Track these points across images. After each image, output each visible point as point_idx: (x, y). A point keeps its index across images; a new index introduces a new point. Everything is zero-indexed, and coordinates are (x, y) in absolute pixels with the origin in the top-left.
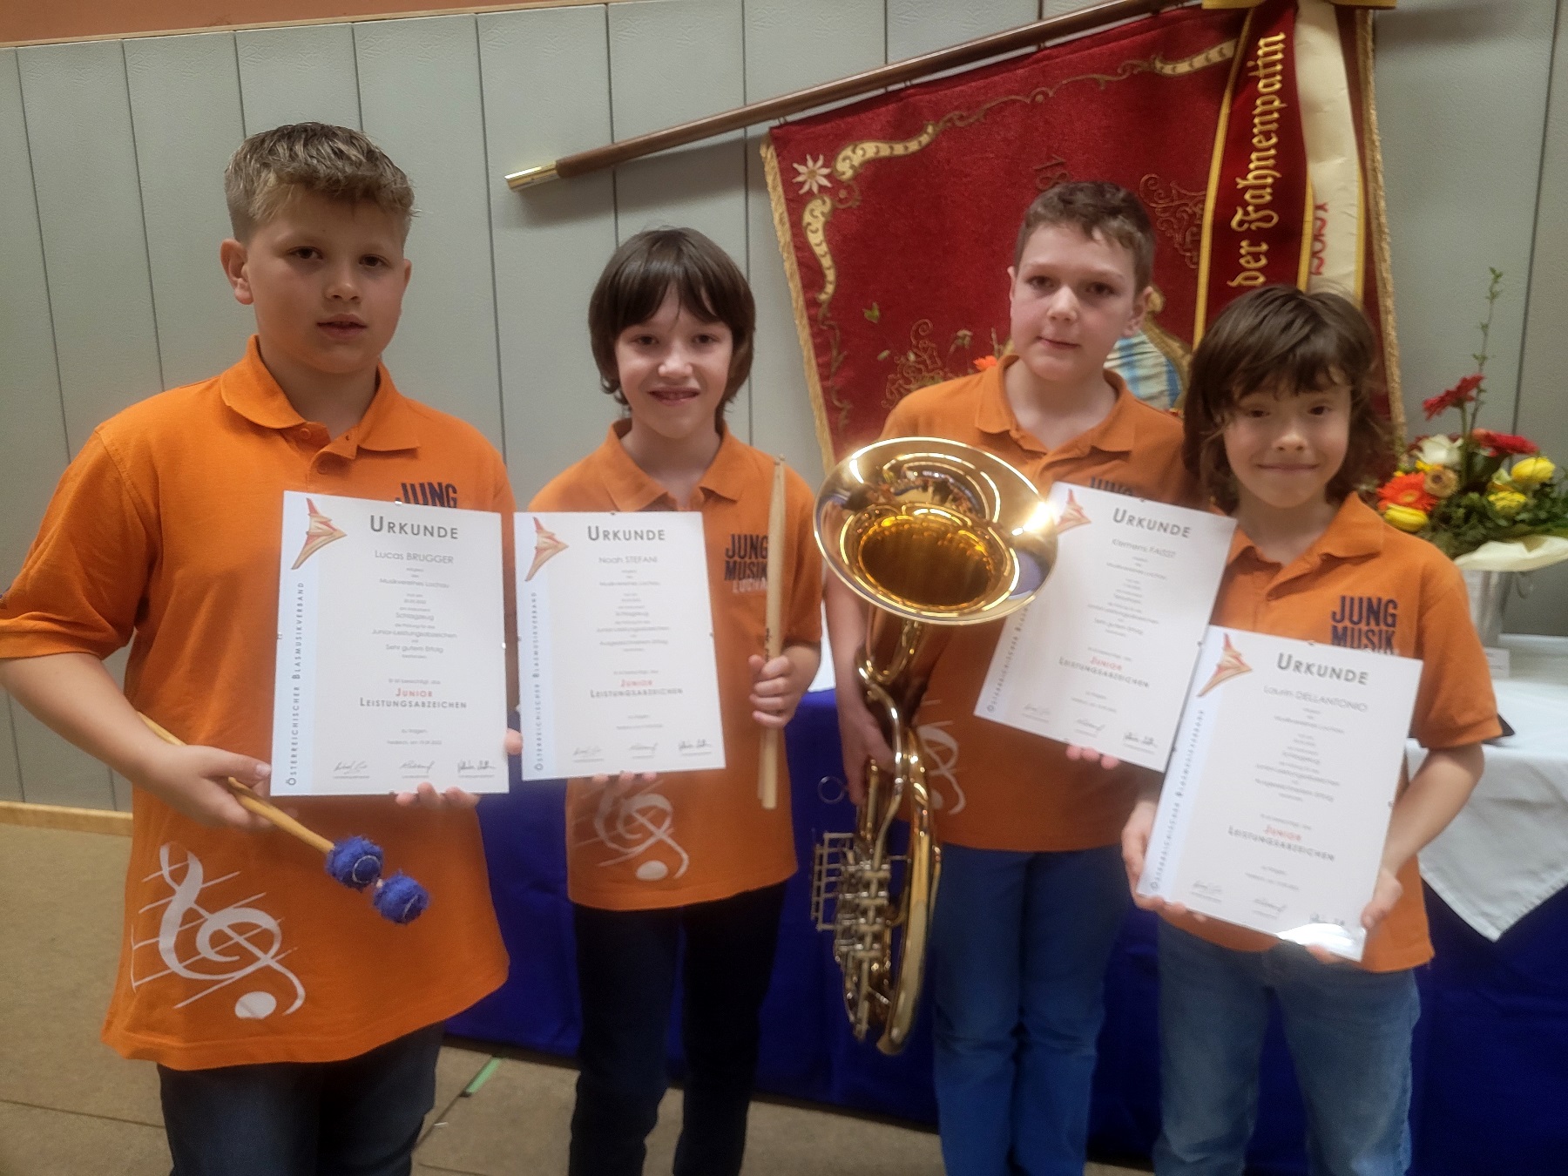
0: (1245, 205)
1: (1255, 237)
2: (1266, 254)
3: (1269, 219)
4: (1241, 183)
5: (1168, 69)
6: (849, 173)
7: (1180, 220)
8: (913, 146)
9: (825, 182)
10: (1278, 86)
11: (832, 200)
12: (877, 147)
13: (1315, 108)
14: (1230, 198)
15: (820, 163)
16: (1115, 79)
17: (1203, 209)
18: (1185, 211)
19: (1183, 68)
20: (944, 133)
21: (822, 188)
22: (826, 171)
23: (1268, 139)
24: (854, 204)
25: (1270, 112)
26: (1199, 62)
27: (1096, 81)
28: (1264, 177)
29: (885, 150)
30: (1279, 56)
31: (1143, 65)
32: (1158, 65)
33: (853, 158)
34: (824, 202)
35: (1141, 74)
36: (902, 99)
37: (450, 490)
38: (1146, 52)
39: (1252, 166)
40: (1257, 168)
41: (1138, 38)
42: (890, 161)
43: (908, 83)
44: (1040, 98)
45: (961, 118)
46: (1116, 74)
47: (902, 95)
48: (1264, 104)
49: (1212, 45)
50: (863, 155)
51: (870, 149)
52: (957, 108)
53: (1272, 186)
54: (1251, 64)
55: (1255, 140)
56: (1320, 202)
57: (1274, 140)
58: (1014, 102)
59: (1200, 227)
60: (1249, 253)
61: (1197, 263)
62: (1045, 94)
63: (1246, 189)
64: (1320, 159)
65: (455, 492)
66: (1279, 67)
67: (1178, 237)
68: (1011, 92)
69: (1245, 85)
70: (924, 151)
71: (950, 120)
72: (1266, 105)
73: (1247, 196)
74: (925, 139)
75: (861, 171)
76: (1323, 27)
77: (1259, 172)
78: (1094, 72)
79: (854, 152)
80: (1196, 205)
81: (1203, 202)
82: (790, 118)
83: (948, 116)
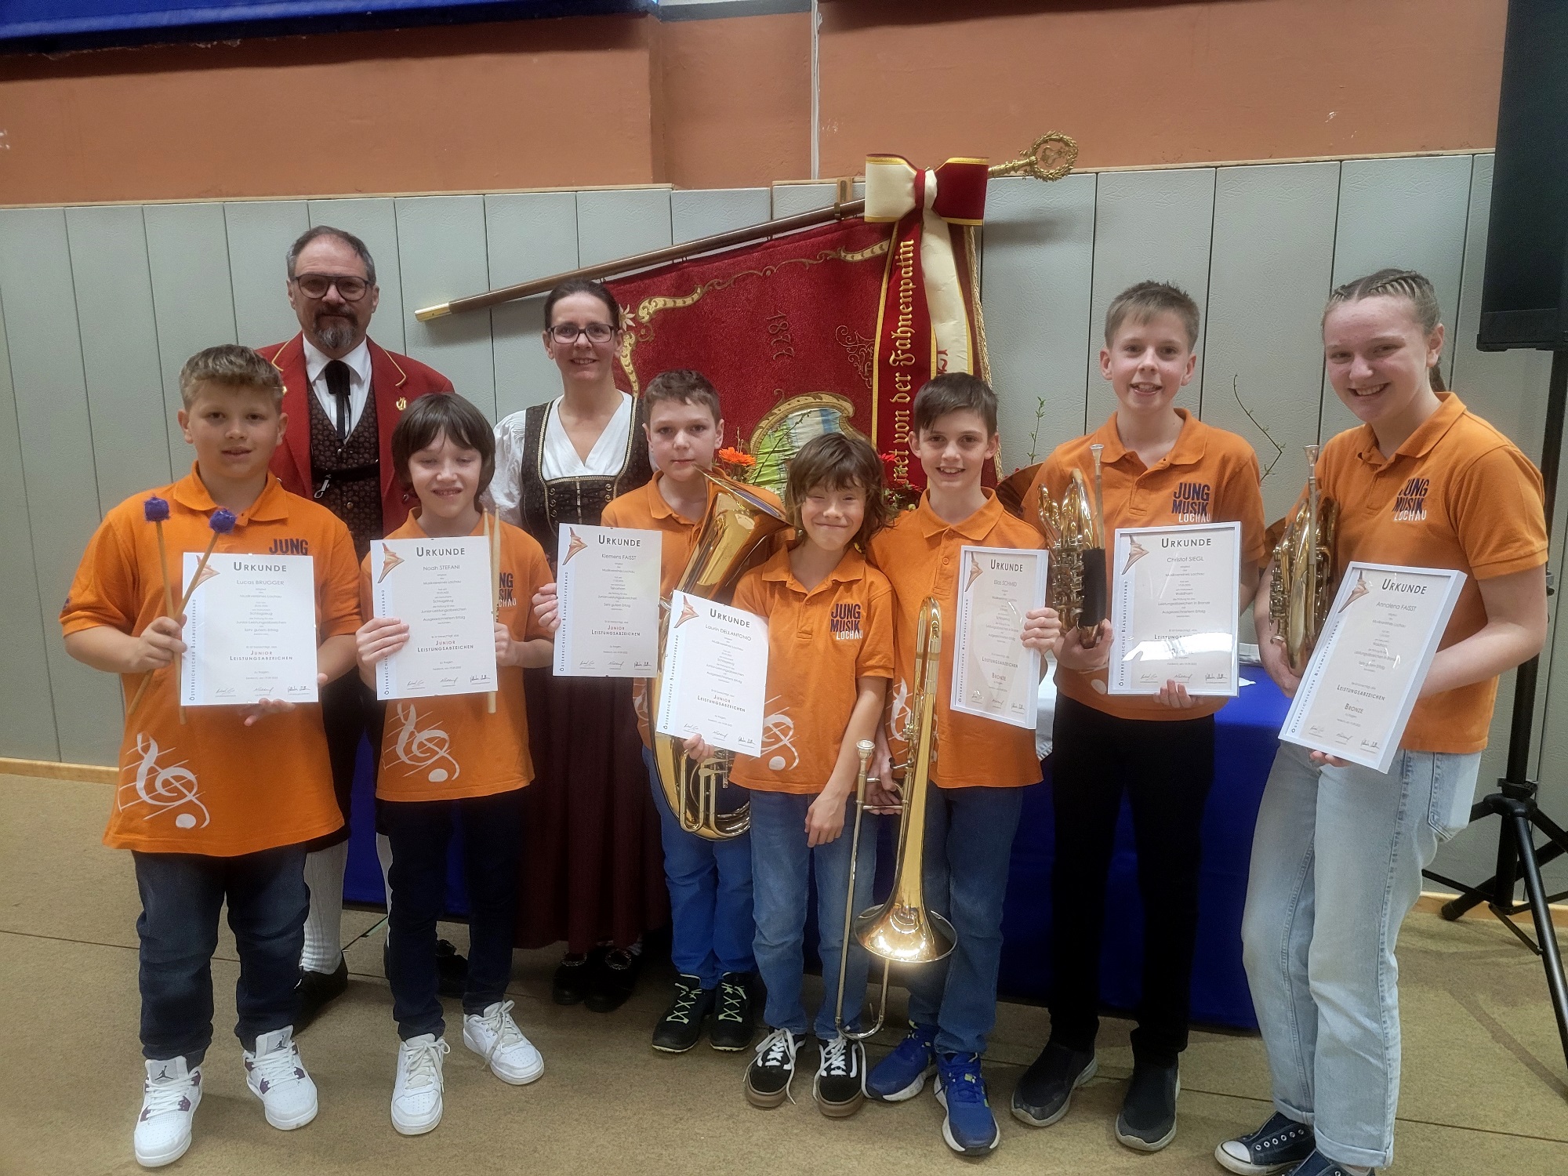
0: (896, 350)
1: (904, 371)
2: (911, 382)
3: (909, 359)
4: (894, 335)
5: (849, 257)
6: (647, 318)
7: (861, 356)
8: (689, 301)
9: (631, 323)
10: (911, 274)
11: (636, 335)
12: (664, 301)
13: (936, 288)
14: (888, 345)
15: (628, 309)
16: (815, 262)
17: (873, 350)
18: (863, 351)
19: (858, 257)
20: (708, 293)
21: (629, 327)
22: (632, 316)
23: (908, 308)
24: (650, 339)
25: (908, 291)
26: (867, 254)
27: (803, 264)
28: (906, 332)
29: (670, 303)
30: (911, 255)
31: (832, 254)
32: (843, 254)
33: (649, 308)
34: (631, 338)
35: (832, 259)
36: (680, 269)
37: (304, 543)
38: (834, 245)
39: (900, 324)
40: (902, 326)
41: (829, 236)
42: (674, 310)
43: (685, 259)
44: (769, 273)
45: (719, 284)
46: (815, 259)
47: (680, 266)
48: (905, 284)
49: (876, 243)
50: (656, 306)
51: (660, 302)
52: (716, 277)
53: (910, 338)
54: (897, 257)
55: (901, 307)
56: (940, 349)
57: (911, 309)
58: (752, 274)
59: (872, 361)
60: (900, 381)
61: (872, 386)
62: (772, 271)
63: (897, 339)
64: (942, 321)
65: (307, 544)
66: (911, 262)
67: (860, 368)
68: (751, 269)
69: (895, 269)
70: (695, 304)
71: (712, 285)
72: (907, 287)
73: (897, 344)
74: (696, 297)
75: (654, 317)
76: (940, 236)
77: (903, 328)
78: (802, 257)
79: (650, 303)
80: (869, 347)
81: (873, 345)
82: (608, 279)
83: (711, 282)
